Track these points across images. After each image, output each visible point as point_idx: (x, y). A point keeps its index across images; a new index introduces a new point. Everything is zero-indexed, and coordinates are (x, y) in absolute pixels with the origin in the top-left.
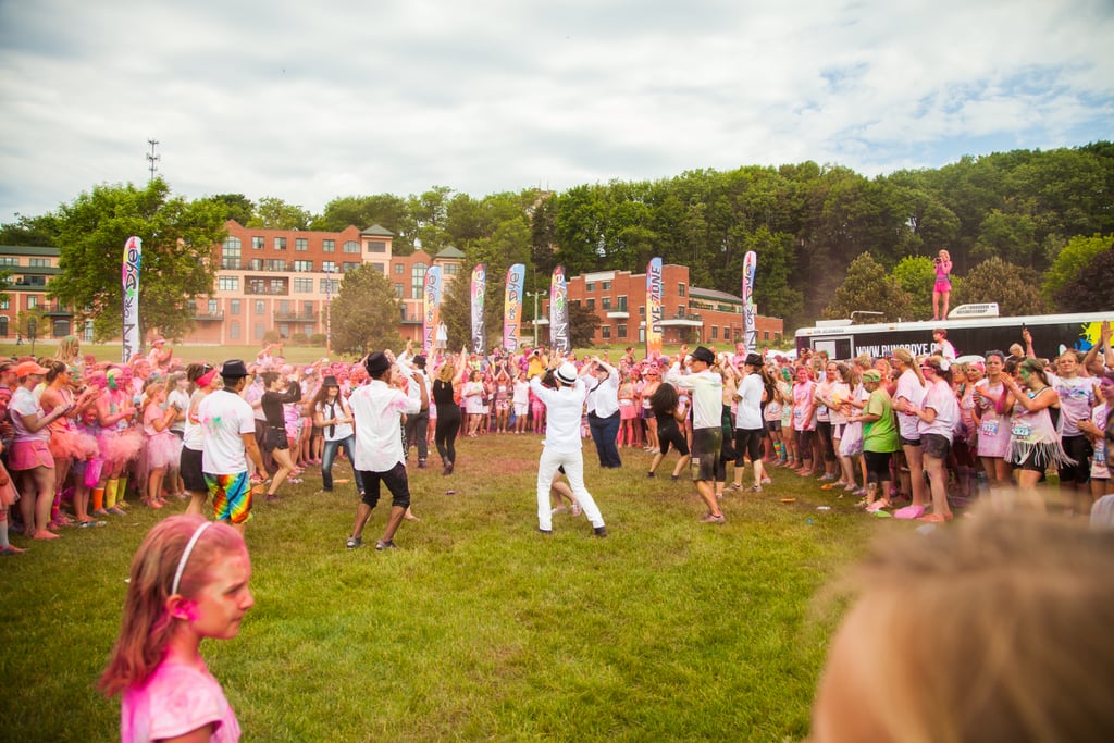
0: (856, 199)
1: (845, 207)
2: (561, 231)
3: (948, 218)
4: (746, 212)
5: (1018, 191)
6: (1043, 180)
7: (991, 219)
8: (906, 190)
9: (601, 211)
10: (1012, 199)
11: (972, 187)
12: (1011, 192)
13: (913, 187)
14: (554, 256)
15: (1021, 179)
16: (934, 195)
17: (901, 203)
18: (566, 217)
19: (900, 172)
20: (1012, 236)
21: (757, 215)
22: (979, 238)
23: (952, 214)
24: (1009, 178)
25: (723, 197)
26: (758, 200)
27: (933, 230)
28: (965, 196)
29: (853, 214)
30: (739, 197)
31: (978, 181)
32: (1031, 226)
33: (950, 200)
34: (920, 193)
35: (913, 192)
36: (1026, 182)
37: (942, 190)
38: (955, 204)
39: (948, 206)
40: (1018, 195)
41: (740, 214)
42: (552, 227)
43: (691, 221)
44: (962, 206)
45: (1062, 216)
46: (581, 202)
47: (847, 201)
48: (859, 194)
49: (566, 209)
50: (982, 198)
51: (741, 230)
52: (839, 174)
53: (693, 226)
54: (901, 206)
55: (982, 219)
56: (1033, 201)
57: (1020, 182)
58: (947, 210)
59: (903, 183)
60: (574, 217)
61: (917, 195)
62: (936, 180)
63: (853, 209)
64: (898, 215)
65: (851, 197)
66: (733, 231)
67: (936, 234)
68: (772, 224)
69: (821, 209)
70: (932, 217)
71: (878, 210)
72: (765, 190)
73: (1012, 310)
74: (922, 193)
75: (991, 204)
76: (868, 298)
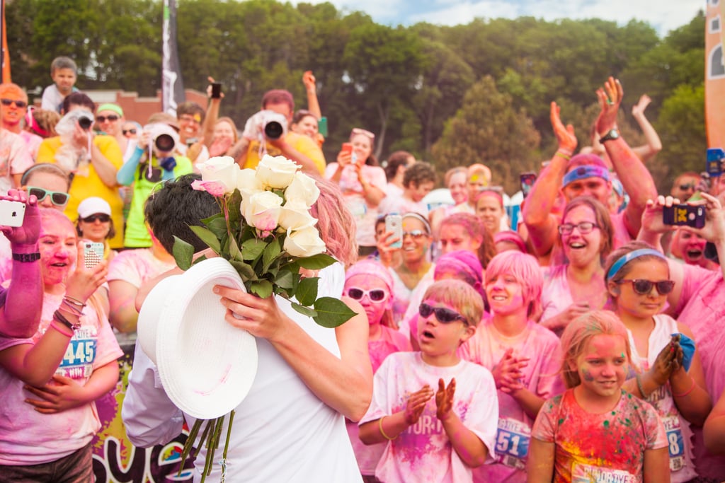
0: (381, 43)
1: (369, 50)
2: (41, 40)
3: (466, 73)
4: (262, 45)
6: (552, 45)
8: (426, 41)
9: (94, 21)
10: (525, 61)
11: (491, 45)
12: (523, 54)
13: (433, 38)
14: (30, 70)
15: (533, 42)
16: (453, 50)
17: (424, 53)
18: (48, 22)
19: (421, 24)
20: (525, 97)
21: (273, 50)
23: (469, 69)
24: (521, 40)
25: (239, 26)
26: (276, 33)
27: (450, 84)
28: (482, 52)
29: (377, 58)
30: (255, 29)
31: (494, 38)
32: (542, 89)
33: (469, 55)
34: (439, 46)
35: (434, 44)
36: (538, 46)
37: (460, 46)
39: (467, 61)
40: (531, 58)
41: (256, 47)
42: (27, 34)
43: (201, 48)
45: (568, 81)
46: (69, 7)
47: (372, 45)
48: (385, 39)
49: (46, 12)
50: (498, 57)
51: (256, 64)
52: (359, 19)
53: (204, 53)
56: (544, 65)
57: (533, 45)
58: (466, 66)
59: (424, 34)
60: (57, 23)
61: (437, 47)
62: (453, 35)
63: (377, 54)
64: (422, 65)
65: (376, 40)
66: (249, 65)
67: (453, 89)
68: (289, 61)
69: (340, 52)
70: (450, 71)
71: (402, 58)
72: (282, 24)
74: (441, 46)
75: (506, 63)
76: (495, 134)
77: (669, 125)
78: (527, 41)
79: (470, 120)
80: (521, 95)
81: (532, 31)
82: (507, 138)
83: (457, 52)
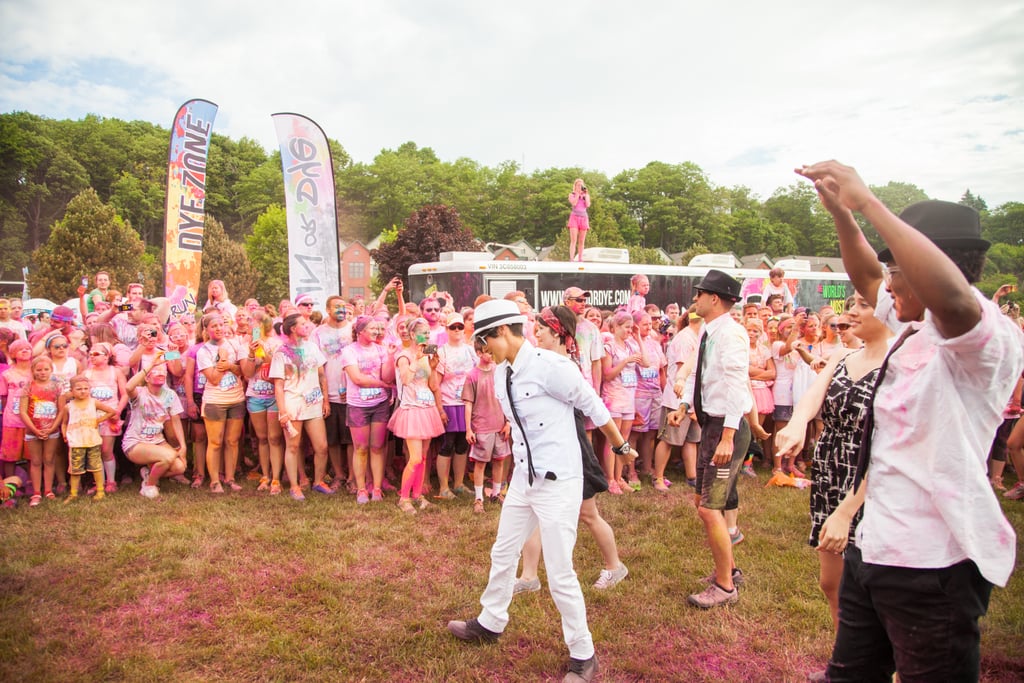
3: (79, 172)
5: (146, 159)
7: (123, 181)
8: (31, 135)
10: (142, 165)
11: (106, 147)
12: (140, 159)
13: (39, 133)
15: (150, 148)
16: (64, 147)
17: (27, 148)
19: (22, 114)
20: (144, 200)
22: (112, 197)
23: (83, 169)
24: (137, 144)
27: (61, 181)
28: (95, 153)
31: (110, 141)
33: (80, 154)
34: (47, 141)
35: (40, 139)
36: (155, 152)
37: (70, 143)
38: (87, 159)
39: (77, 158)
40: (147, 163)
44: (95, 163)
50: (113, 159)
54: (28, 151)
55: (113, 179)
57: (149, 151)
58: (78, 165)
59: (26, 126)
61: (44, 143)
62: (63, 130)
64: (25, 160)
67: (64, 186)
70: (61, 168)
73: (229, 268)
74: (49, 142)
75: (121, 167)
76: (100, 242)
77: (263, 238)
78: (143, 146)
79: (73, 229)
80: (139, 199)
81: (149, 136)
82: (113, 247)
83: (67, 149)
